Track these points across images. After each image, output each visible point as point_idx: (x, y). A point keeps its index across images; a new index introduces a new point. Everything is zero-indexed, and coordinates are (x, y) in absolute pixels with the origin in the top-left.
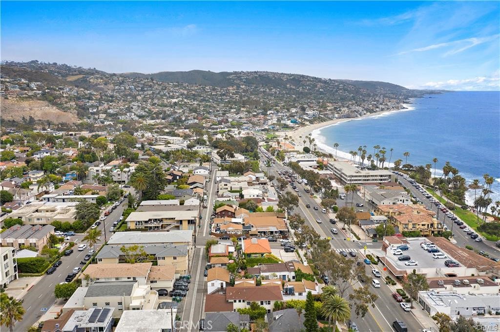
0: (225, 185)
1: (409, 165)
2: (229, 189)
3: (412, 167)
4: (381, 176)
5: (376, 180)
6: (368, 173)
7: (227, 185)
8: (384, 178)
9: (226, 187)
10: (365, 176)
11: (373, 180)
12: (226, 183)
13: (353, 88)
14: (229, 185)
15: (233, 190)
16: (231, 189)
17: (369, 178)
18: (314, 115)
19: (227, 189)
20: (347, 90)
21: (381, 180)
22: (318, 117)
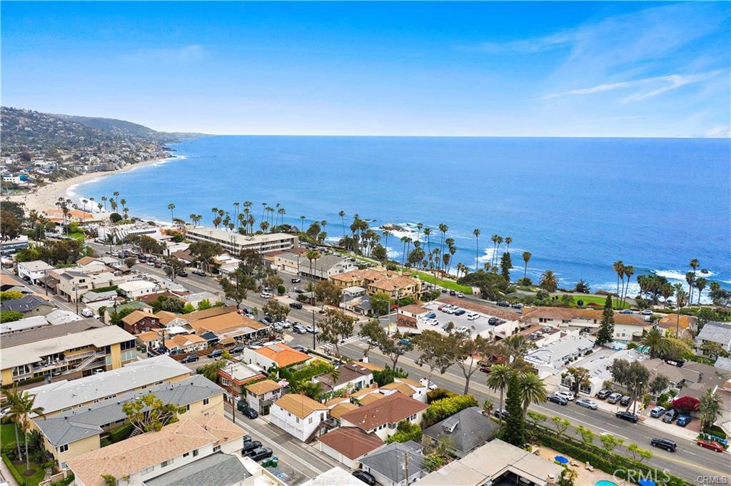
0: (80, 281)
1: (286, 225)
2: (90, 287)
3: (289, 227)
4: (282, 241)
5: (277, 247)
6: (266, 239)
7: (84, 281)
8: (285, 243)
9: (83, 284)
10: (263, 244)
11: (273, 247)
12: (82, 278)
13: (79, 126)
14: (88, 282)
15: (97, 287)
16: (93, 287)
17: (268, 246)
18: (52, 168)
19: (87, 287)
20: (72, 130)
21: (282, 246)
22: (58, 169)
